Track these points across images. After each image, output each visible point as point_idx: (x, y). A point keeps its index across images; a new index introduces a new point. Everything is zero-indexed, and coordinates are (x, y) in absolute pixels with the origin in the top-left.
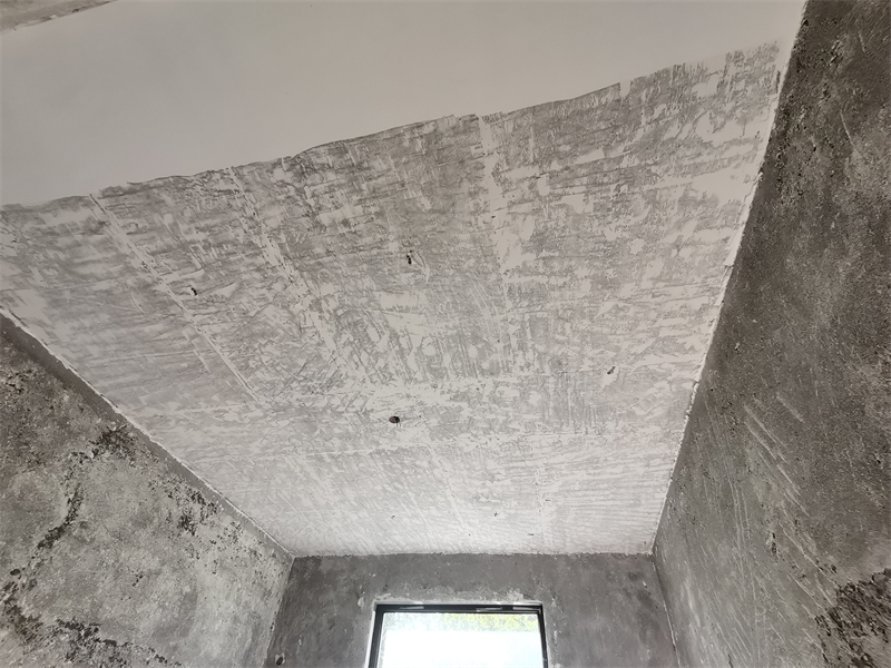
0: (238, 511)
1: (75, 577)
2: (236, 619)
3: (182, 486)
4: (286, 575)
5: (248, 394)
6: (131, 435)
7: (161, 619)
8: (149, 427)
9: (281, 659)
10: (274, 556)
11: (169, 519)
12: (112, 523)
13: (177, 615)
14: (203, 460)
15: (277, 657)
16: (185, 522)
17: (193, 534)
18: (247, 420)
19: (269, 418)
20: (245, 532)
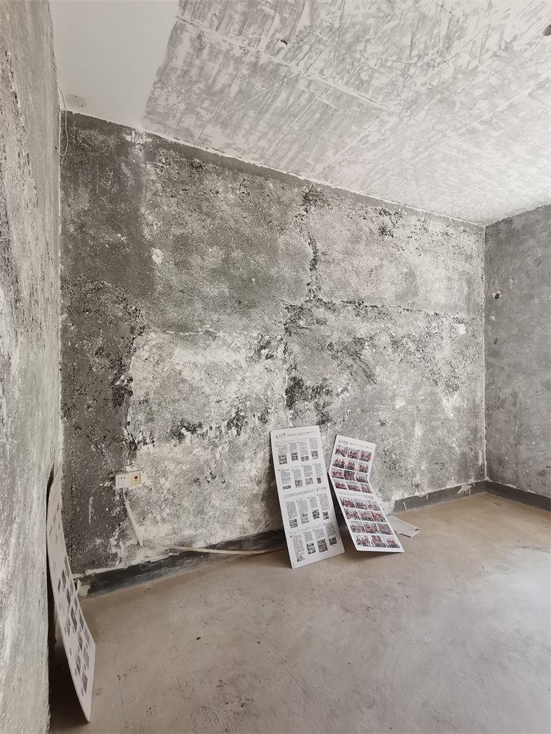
0: (419, 210)
1: (337, 280)
2: (449, 279)
3: (369, 209)
4: (482, 241)
5: (376, 109)
6: (319, 189)
7: (396, 290)
8: (326, 178)
9: (498, 295)
10: (464, 231)
11: (371, 232)
12: (339, 247)
13: (406, 286)
14: (373, 185)
15: (494, 295)
16: (383, 231)
17: (393, 236)
18: (388, 133)
19: (405, 120)
20: (432, 222)
